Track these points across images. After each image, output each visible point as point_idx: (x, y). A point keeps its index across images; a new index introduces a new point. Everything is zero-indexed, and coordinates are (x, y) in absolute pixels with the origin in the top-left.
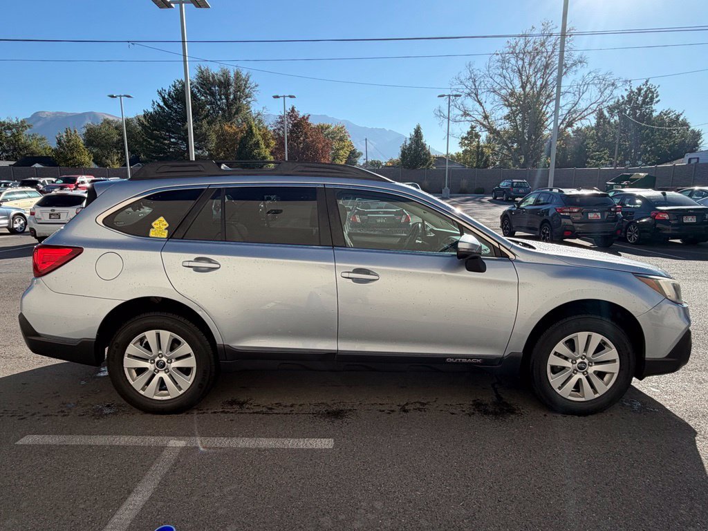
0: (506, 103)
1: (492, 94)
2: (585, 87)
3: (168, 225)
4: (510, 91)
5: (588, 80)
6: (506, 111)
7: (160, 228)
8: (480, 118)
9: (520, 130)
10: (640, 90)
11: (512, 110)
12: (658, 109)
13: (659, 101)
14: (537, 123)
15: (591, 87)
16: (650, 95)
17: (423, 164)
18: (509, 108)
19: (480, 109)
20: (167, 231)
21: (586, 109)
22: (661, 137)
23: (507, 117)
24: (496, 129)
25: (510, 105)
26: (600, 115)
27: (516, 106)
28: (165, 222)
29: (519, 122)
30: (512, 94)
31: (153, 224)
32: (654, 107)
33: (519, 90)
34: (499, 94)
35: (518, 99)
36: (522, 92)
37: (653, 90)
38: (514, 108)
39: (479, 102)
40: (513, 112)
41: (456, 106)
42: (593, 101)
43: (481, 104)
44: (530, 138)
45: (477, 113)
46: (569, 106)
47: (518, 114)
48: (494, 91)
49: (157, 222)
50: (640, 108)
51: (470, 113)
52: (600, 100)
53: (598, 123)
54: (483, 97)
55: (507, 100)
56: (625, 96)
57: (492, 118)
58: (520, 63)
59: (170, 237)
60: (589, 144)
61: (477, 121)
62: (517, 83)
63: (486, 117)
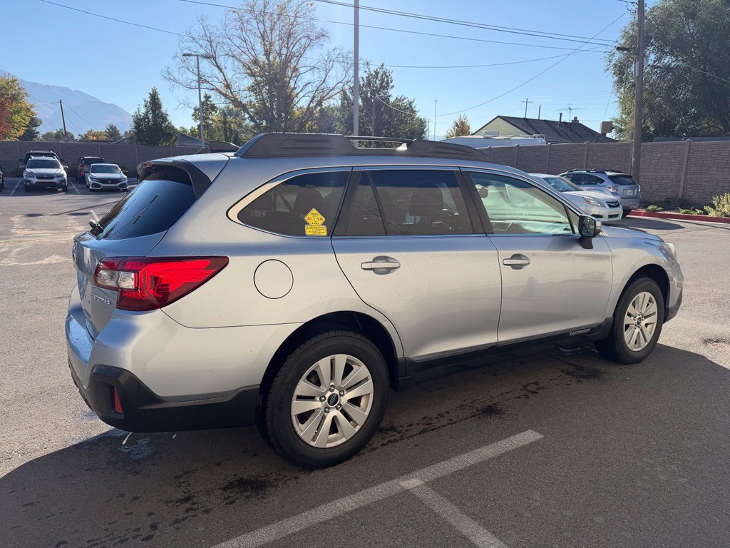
0: (248, 71)
1: (231, 58)
2: (331, 64)
3: (324, 219)
4: (252, 58)
5: (333, 56)
6: (249, 81)
7: (315, 222)
8: (220, 86)
9: (268, 105)
10: (377, 73)
11: (256, 80)
12: (394, 94)
13: (393, 86)
14: (286, 99)
15: (336, 64)
16: (386, 79)
17: (167, 140)
18: (253, 78)
19: (220, 76)
20: (325, 227)
21: (333, 89)
22: (399, 123)
23: (252, 89)
24: (241, 102)
25: (253, 75)
26: (345, 97)
27: (262, 77)
28: (320, 216)
29: (265, 96)
30: (255, 62)
31: (306, 218)
32: (391, 92)
33: (262, 58)
34: (240, 61)
35: (262, 68)
36: (267, 62)
37: (388, 74)
38: (259, 79)
39: (218, 66)
40: (258, 83)
41: (188, 69)
42: (339, 80)
43: (220, 70)
44: (280, 115)
45: (216, 80)
46: (318, 83)
47: (263, 87)
48: (233, 56)
49: (309, 215)
50: (378, 91)
51: (207, 79)
52: (346, 80)
53: (343, 104)
54: (221, 61)
55: (249, 69)
56: (365, 78)
57: (235, 87)
58: (261, 26)
59: (331, 234)
60: (336, 126)
61: (217, 89)
62: (259, 49)
63: (228, 86)
